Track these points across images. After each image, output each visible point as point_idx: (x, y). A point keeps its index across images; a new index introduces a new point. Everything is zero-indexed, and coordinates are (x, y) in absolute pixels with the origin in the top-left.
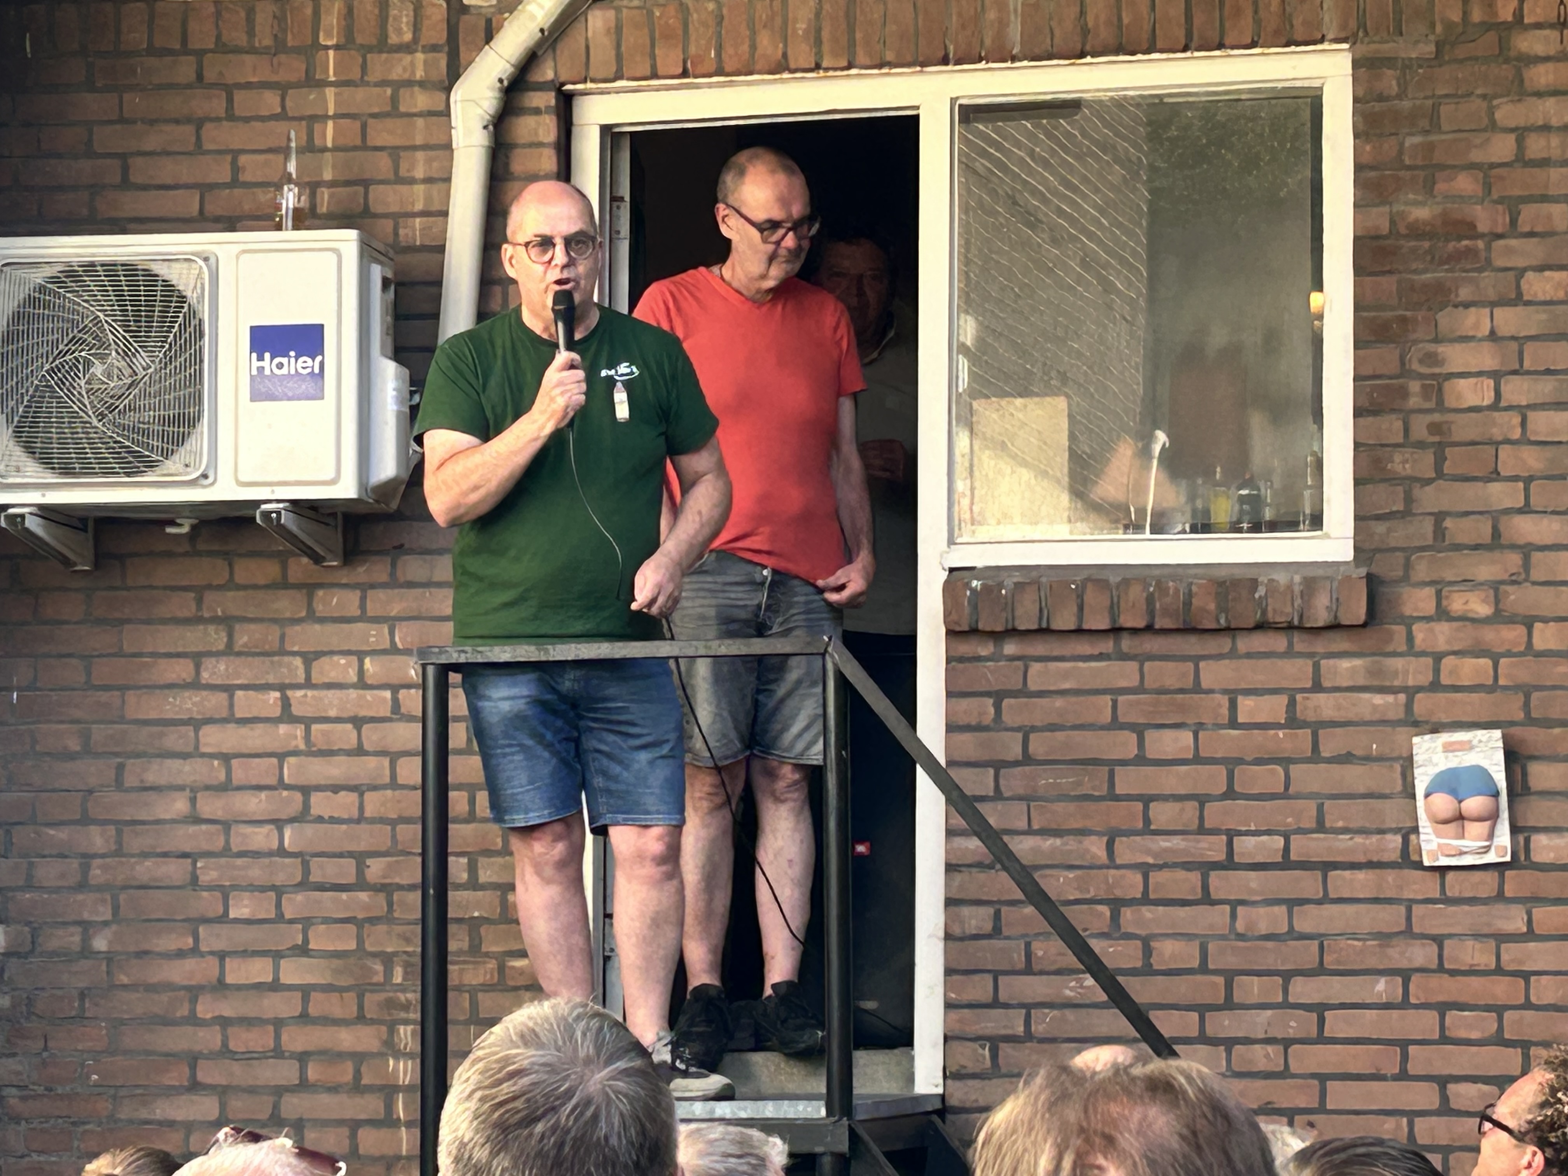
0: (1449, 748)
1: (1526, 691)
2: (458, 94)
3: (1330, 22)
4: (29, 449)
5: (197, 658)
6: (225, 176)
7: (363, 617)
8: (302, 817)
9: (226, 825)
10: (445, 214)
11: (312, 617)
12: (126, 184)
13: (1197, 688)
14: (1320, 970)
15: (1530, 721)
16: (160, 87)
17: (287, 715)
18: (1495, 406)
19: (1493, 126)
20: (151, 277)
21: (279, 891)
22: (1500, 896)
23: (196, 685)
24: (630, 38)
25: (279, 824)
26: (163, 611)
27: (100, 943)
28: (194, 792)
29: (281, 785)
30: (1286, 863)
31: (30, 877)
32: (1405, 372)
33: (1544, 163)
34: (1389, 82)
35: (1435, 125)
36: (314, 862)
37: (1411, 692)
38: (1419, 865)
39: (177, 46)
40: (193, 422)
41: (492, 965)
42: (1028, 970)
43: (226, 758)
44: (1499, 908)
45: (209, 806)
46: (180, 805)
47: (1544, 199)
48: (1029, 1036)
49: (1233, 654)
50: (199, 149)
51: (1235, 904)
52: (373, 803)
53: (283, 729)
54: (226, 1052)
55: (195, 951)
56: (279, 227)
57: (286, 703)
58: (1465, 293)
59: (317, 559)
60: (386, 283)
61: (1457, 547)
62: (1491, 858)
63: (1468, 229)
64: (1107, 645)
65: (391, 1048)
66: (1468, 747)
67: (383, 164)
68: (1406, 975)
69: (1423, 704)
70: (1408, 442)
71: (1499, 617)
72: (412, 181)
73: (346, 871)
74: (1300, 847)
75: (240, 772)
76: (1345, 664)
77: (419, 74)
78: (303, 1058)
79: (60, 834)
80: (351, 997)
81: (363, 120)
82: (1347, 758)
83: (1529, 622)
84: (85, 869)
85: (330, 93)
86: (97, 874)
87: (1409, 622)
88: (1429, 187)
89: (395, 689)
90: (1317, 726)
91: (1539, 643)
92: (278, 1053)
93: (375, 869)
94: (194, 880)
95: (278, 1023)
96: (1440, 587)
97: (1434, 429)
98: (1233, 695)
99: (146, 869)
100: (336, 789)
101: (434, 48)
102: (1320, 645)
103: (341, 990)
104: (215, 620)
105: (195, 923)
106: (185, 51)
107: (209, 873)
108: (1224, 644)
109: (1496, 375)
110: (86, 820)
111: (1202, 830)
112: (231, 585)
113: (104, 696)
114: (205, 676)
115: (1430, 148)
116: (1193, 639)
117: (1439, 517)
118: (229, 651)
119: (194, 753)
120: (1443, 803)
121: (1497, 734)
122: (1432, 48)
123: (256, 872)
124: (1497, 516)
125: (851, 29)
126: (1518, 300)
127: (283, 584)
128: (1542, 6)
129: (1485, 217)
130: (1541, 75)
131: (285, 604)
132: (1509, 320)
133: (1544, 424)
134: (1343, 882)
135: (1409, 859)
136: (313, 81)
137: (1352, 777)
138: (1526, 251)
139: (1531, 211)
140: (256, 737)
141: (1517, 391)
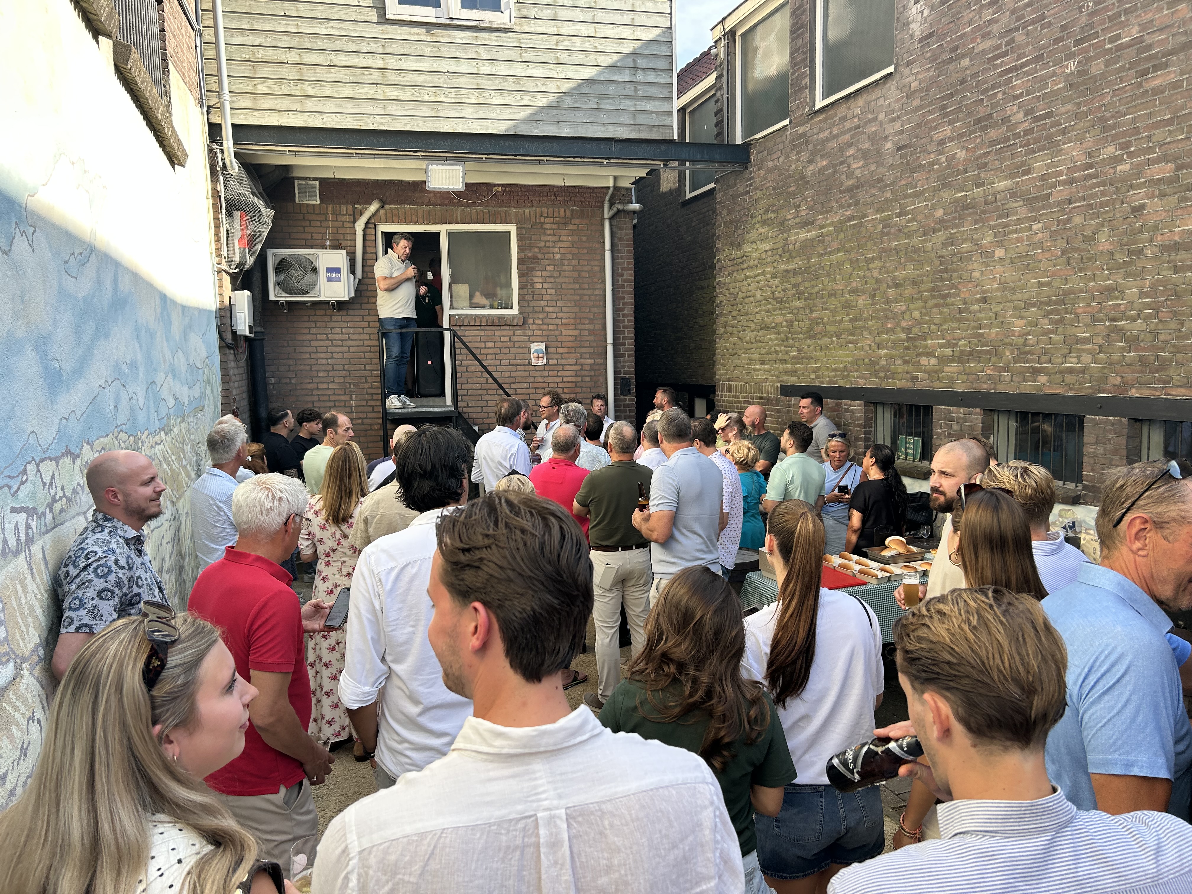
0: (536, 345)
1: (548, 336)
2: (357, 225)
3: (514, 221)
4: (280, 290)
5: (309, 328)
7: (341, 321)
8: (332, 358)
9: (317, 359)
10: (355, 247)
11: (331, 321)
12: (290, 238)
13: (495, 335)
14: (515, 382)
15: (549, 341)
16: (296, 220)
17: (328, 339)
18: (542, 288)
19: (541, 240)
20: (303, 257)
21: (328, 371)
22: (544, 370)
23: (309, 333)
24: (388, 215)
25: (327, 359)
27: (293, 381)
28: (310, 353)
29: (327, 352)
30: (510, 365)
31: (279, 369)
32: (526, 282)
33: (549, 247)
34: (522, 231)
35: (530, 239)
36: (335, 366)
37: (530, 336)
40: (316, 285)
41: (369, 384)
43: (316, 347)
44: (544, 372)
45: (313, 356)
46: (308, 356)
47: (549, 253)
49: (500, 330)
50: (304, 232)
52: (345, 355)
53: (327, 342)
54: (319, 401)
55: (312, 382)
56: (326, 249)
57: (327, 337)
58: (537, 269)
60: (347, 259)
61: (536, 312)
62: (542, 364)
63: (537, 258)
64: (479, 328)
65: (351, 399)
66: (539, 345)
67: (343, 237)
68: (529, 383)
69: (532, 338)
70: (528, 294)
71: (543, 324)
72: (350, 241)
73: (341, 367)
74: (512, 362)
75: (319, 349)
76: (519, 331)
77: (348, 220)
78: (334, 401)
79: (284, 361)
80: (343, 390)
81: (337, 228)
82: (519, 347)
83: (548, 325)
84: (289, 368)
85: (330, 223)
86: (291, 368)
87: (528, 324)
88: (529, 250)
89: (348, 335)
90: (514, 342)
91: (549, 328)
92: (329, 401)
93: (346, 367)
94: (311, 370)
96: (534, 319)
97: (531, 292)
98: (500, 337)
99: (301, 368)
100: (338, 353)
101: (351, 215)
102: (514, 328)
103: (341, 389)
104: (313, 321)
105: (311, 377)
106: (300, 213)
107: (314, 368)
108: (498, 328)
109: (542, 283)
110: (289, 358)
112: (315, 315)
113: (291, 335)
114: (311, 332)
115: (529, 243)
116: (494, 327)
117: (534, 307)
118: (316, 327)
119: (310, 346)
121: (544, 343)
122: (529, 226)
123: (323, 368)
124: (542, 307)
125: (430, 216)
126: (545, 270)
127: (326, 315)
128: (548, 220)
129: (540, 256)
130: (548, 232)
131: (326, 319)
132: (544, 274)
133: (549, 291)
134: (519, 368)
135: (530, 364)
136: (327, 220)
137: (520, 350)
138: (546, 262)
139: (547, 255)
140: (322, 343)
141: (546, 286)
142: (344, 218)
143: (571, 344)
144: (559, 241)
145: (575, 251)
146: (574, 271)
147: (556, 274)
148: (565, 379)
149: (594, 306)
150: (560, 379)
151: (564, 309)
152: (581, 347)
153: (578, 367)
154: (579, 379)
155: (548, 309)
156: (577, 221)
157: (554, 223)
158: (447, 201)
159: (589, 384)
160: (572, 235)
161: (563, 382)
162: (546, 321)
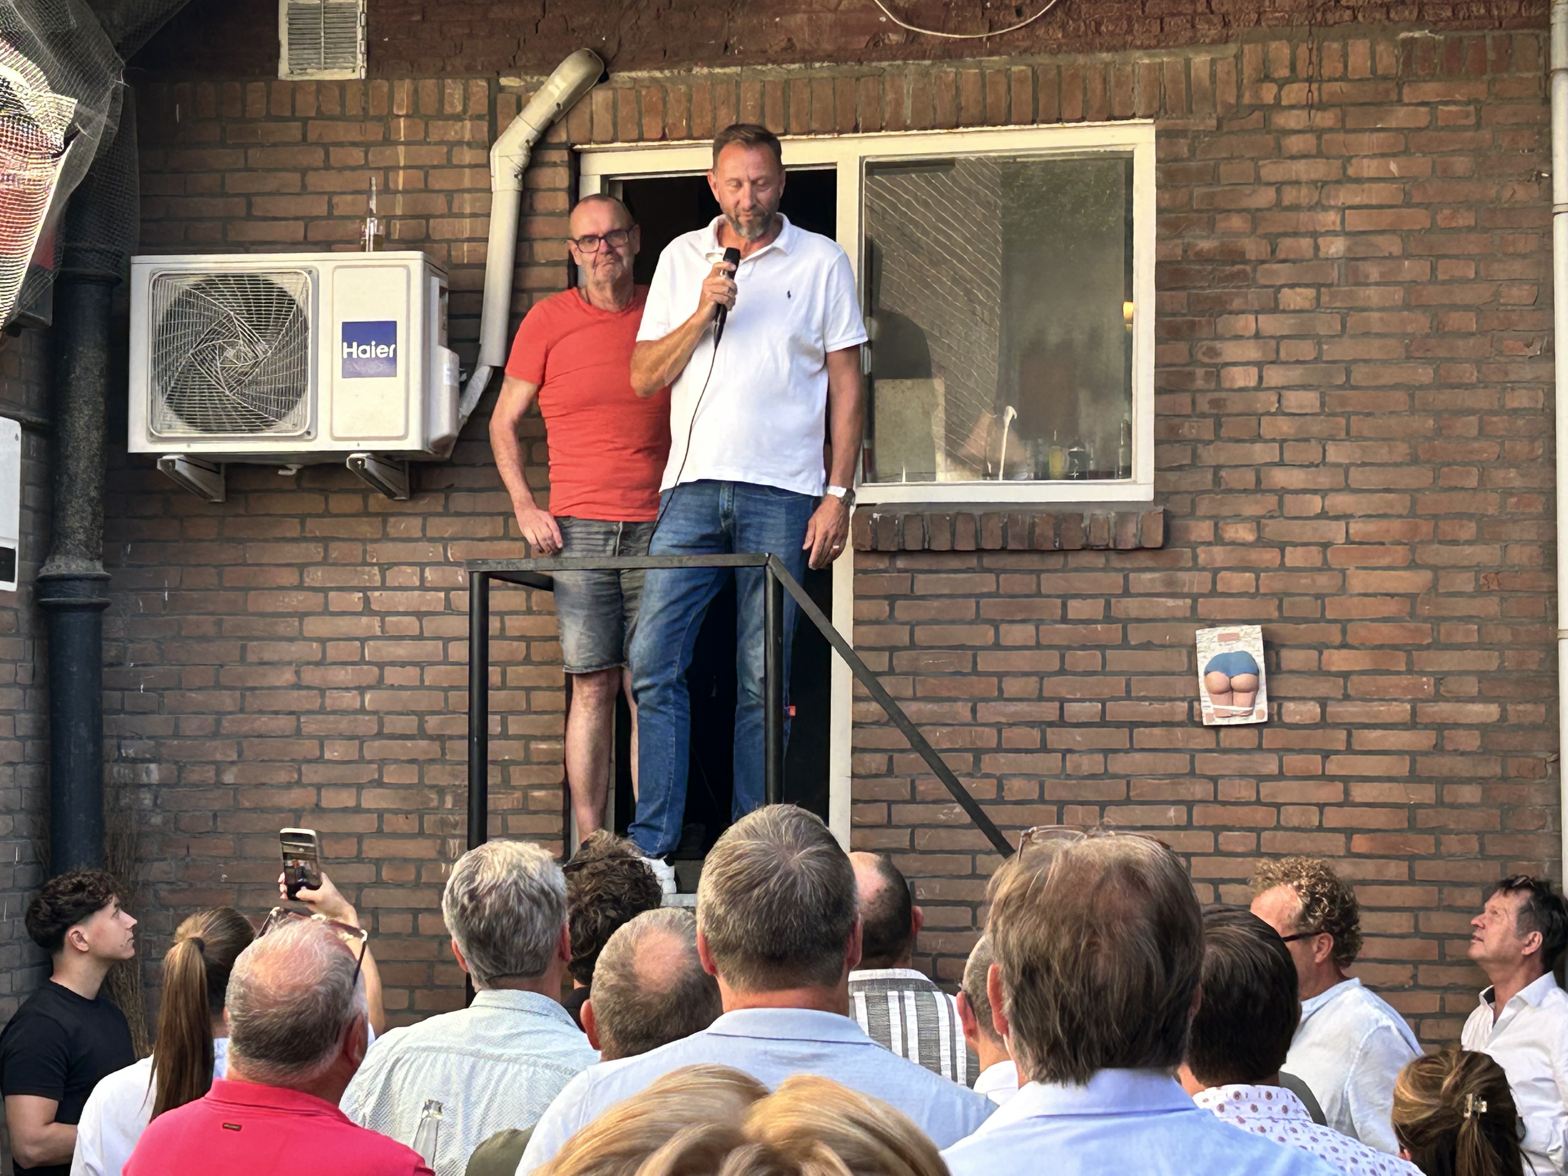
0: (1223, 638)
1: (1281, 597)
2: (496, 152)
3: (1139, 102)
4: (179, 412)
5: (302, 567)
6: (322, 210)
7: (425, 538)
8: (379, 684)
9: (322, 691)
10: (486, 240)
11: (386, 537)
12: (249, 217)
13: (1039, 594)
14: (1128, 801)
15: (1284, 619)
16: (274, 145)
17: (368, 610)
18: (1259, 388)
19: (1258, 180)
20: (269, 285)
21: (362, 740)
22: (1260, 748)
23: (300, 587)
24: (624, 111)
25: (362, 690)
26: (277, 533)
27: (229, 778)
28: (299, 666)
29: (362, 661)
30: (1103, 723)
31: (177, 727)
32: (1192, 361)
33: (1295, 208)
34: (1183, 147)
35: (1216, 179)
36: (387, 719)
37: (1195, 597)
38: (1200, 724)
39: (288, 114)
40: (299, 393)
41: (518, 794)
42: (913, 800)
43: (323, 641)
44: (1258, 757)
45: (311, 676)
46: (288, 676)
47: (1295, 234)
48: (912, 849)
49: (1064, 569)
50: (304, 191)
51: (1065, 752)
52: (431, 675)
53: (364, 620)
55: (299, 783)
56: (363, 249)
57: (367, 601)
58: (1237, 304)
59: (390, 494)
60: (442, 291)
61: (1230, 491)
62: (1253, 719)
63: (1240, 257)
64: (973, 562)
65: (443, 856)
66: (1236, 637)
67: (439, 204)
68: (1190, 805)
69: (1205, 607)
70: (1195, 414)
71: (1261, 542)
72: (462, 215)
73: (411, 725)
74: (1114, 711)
75: (334, 651)
76: (1148, 576)
77: (467, 137)
78: (378, 863)
79: (200, 697)
80: (414, 818)
81: (426, 170)
82: (1147, 646)
83: (1282, 547)
84: (218, 723)
85: (401, 149)
86: (226, 725)
87: (1194, 546)
88: (1211, 225)
89: (447, 590)
90: (1126, 622)
91: (1288, 563)
92: (359, 859)
93: (432, 723)
94: (298, 732)
95: (360, 837)
96: (1217, 522)
97: (1214, 403)
98: (1065, 598)
99: (264, 723)
100: (403, 664)
101: (479, 117)
102: (1128, 563)
103: (407, 813)
104: (316, 539)
105: (298, 763)
106: (294, 118)
107: (308, 725)
108: (1058, 561)
109: (1260, 365)
110: (218, 686)
111: (1041, 698)
112: (327, 514)
113: (232, 595)
114: (308, 582)
115: (1211, 196)
116: (1036, 558)
117: (1217, 468)
118: (325, 562)
119: (300, 637)
120: (1218, 678)
121: (1258, 628)
122: (1213, 122)
123: (344, 724)
124: (1258, 469)
125: (786, 105)
126: (1275, 309)
127: (366, 513)
128: (1295, 93)
129: (1252, 248)
130: (1295, 144)
131: (366, 528)
132: (1269, 324)
133: (1295, 400)
134: (1144, 736)
135: (1193, 720)
136: (388, 141)
137: (1154, 660)
138: (1282, 273)
139: (1286, 243)
140: (344, 625)
141: (1275, 376)
142: (453, 131)
143: (1387, 633)
144: (1345, 180)
145: (1419, 219)
146: (1407, 306)
147: (1328, 324)
148: (1360, 793)
149: (1504, 461)
150: (1332, 792)
151: (1357, 477)
152: (1437, 645)
153: (1423, 740)
154: (1425, 794)
155: (1281, 477)
156: (1430, 90)
157: (1322, 106)
158: (862, 42)
159: (1477, 819)
160: (1406, 152)
161: (1347, 802)
162: (1272, 529)
